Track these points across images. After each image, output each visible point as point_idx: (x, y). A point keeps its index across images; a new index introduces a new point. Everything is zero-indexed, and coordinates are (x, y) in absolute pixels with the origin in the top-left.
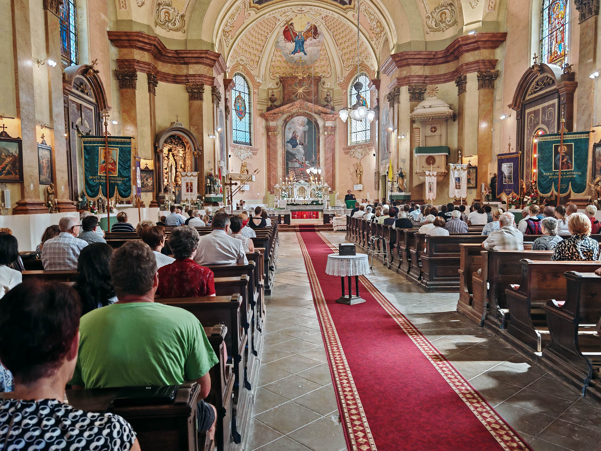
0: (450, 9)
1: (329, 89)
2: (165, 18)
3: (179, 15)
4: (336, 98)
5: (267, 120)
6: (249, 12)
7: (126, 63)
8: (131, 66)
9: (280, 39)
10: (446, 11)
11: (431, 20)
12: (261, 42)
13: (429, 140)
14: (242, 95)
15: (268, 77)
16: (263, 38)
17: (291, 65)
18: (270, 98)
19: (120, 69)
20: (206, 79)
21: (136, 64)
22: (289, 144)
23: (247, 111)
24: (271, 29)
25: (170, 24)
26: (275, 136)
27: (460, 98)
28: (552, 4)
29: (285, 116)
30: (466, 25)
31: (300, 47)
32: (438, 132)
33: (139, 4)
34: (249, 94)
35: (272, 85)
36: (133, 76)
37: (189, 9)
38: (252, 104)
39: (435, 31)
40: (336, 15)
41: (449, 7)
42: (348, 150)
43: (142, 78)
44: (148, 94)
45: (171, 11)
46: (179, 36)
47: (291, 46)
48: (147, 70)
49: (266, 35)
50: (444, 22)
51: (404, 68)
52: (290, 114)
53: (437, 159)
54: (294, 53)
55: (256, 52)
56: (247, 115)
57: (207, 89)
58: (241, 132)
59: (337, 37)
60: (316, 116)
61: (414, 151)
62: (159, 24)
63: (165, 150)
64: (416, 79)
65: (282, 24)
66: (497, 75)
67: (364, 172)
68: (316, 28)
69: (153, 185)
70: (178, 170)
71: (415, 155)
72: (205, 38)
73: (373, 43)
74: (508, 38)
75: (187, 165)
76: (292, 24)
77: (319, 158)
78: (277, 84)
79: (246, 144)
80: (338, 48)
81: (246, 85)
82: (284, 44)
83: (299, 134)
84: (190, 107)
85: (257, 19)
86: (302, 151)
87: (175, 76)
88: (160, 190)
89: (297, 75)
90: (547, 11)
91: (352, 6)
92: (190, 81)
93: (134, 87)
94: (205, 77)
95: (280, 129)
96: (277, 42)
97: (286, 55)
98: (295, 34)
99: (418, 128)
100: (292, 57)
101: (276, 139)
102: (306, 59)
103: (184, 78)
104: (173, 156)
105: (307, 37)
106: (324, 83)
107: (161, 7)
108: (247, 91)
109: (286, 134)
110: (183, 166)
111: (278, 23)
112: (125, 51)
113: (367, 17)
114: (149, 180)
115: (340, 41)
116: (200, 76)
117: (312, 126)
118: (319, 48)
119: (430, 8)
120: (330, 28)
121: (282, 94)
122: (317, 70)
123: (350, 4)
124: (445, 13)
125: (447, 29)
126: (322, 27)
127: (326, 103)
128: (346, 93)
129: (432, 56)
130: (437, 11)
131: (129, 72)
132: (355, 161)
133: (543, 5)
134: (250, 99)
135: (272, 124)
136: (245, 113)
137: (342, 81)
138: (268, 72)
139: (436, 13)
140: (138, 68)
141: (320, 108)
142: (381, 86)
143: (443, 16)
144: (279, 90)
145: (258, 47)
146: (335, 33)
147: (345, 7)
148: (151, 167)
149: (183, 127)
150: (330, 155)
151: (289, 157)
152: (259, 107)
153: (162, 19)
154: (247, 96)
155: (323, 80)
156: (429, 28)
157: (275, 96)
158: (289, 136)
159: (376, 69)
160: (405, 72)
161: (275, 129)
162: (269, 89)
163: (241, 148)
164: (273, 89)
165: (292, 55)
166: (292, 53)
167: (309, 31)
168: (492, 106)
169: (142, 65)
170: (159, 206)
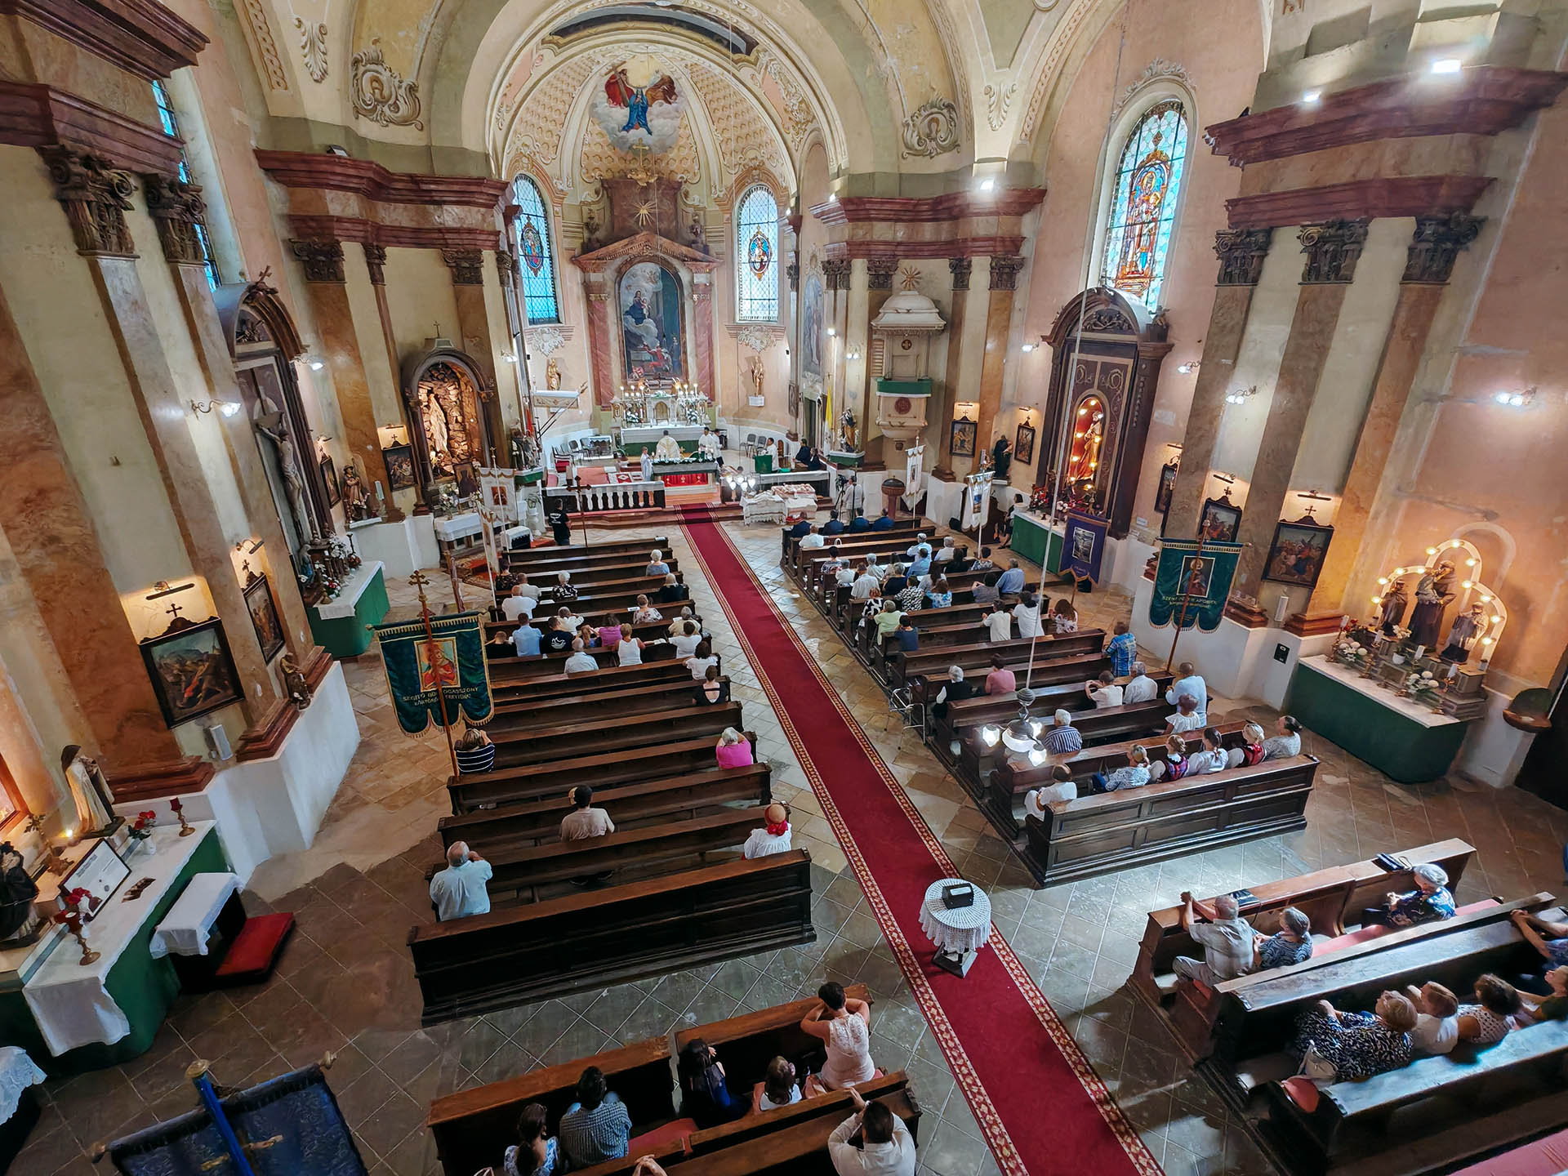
0: (947, 115)
1: (696, 208)
2: (374, 94)
3: (404, 85)
4: (709, 227)
5: (584, 270)
6: (541, 52)
7: (313, 224)
8: (326, 232)
9: (597, 101)
10: (940, 117)
11: (910, 132)
12: (560, 106)
13: (898, 362)
14: (533, 221)
15: (577, 178)
16: (566, 98)
17: (623, 154)
18: (587, 224)
19: (299, 235)
20: (484, 237)
21: (336, 225)
22: (629, 317)
23: (546, 253)
24: (581, 78)
25: (386, 109)
26: (602, 302)
27: (955, 295)
28: (1139, 169)
29: (618, 262)
30: (980, 161)
31: (639, 116)
32: (912, 351)
33: (315, 77)
34: (546, 218)
35: (587, 194)
36: (334, 254)
37: (426, 71)
38: (553, 239)
39: (917, 154)
40: (718, 70)
41: (945, 111)
42: (737, 329)
43: (352, 256)
44: (372, 287)
45: (384, 77)
46: (408, 136)
47: (621, 114)
48: (362, 234)
49: (571, 90)
50: (934, 139)
51: (860, 223)
52: (627, 257)
53: (913, 404)
54: (628, 127)
55: (551, 126)
56: (546, 262)
57: (488, 257)
58: (539, 300)
59: (714, 105)
60: (676, 263)
61: (874, 384)
62: (363, 112)
63: (422, 395)
64: (882, 247)
65: (604, 71)
66: (1022, 264)
67: (766, 376)
68: (671, 82)
69: (413, 473)
70: (451, 426)
71: (875, 392)
72: (470, 143)
73: (789, 138)
74: (1048, 199)
75: (468, 416)
76: (623, 72)
77: (685, 343)
78: (597, 192)
79: (549, 321)
80: (714, 128)
81: (538, 199)
82: (607, 110)
83: (647, 298)
84: (457, 299)
85: (556, 67)
86: (654, 330)
87: (416, 230)
88: (427, 479)
89: (635, 177)
90: (1129, 180)
91: (752, 58)
92: (450, 241)
93: (339, 278)
94: (482, 232)
95: (610, 287)
96: (594, 106)
97: (611, 132)
98: (630, 92)
99: (880, 340)
100: (622, 137)
101: (605, 308)
102: (650, 142)
103: (436, 236)
104: (437, 398)
105: (654, 99)
106: (686, 195)
107: (361, 69)
108: (541, 213)
109: (623, 297)
110: (460, 419)
111: (595, 68)
112: (303, 193)
113: (781, 86)
114: (404, 466)
115: (719, 114)
116: (470, 231)
117: (670, 281)
118: (677, 122)
119: (911, 106)
120: (699, 85)
121: (608, 214)
122: (673, 167)
123: (748, 53)
124: (937, 121)
125: (938, 154)
126: (683, 81)
127: (693, 237)
128: (730, 219)
129: (911, 208)
130: (924, 114)
131: (324, 245)
132: (749, 353)
133: (1122, 162)
134: (548, 228)
135: (594, 277)
136: (543, 257)
137: (721, 195)
138: (577, 165)
139: (921, 118)
140: (340, 232)
141: (684, 249)
142: (803, 229)
143: (934, 125)
144: (601, 205)
145: (555, 116)
146: (709, 97)
147: (737, 56)
148: (404, 441)
149: (452, 346)
150: (703, 338)
151: (631, 341)
152: (567, 243)
153: (368, 96)
154: (542, 220)
155: (684, 187)
156: (907, 146)
157: (596, 220)
158: (629, 300)
159: (793, 190)
160: (861, 232)
161: (601, 288)
162: (583, 203)
163: (543, 332)
164: (590, 204)
165: (624, 133)
166: (624, 129)
167: (656, 87)
168: (1009, 320)
169: (347, 225)
170: (431, 510)
